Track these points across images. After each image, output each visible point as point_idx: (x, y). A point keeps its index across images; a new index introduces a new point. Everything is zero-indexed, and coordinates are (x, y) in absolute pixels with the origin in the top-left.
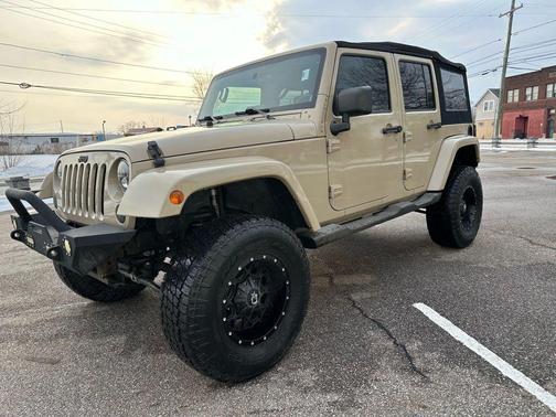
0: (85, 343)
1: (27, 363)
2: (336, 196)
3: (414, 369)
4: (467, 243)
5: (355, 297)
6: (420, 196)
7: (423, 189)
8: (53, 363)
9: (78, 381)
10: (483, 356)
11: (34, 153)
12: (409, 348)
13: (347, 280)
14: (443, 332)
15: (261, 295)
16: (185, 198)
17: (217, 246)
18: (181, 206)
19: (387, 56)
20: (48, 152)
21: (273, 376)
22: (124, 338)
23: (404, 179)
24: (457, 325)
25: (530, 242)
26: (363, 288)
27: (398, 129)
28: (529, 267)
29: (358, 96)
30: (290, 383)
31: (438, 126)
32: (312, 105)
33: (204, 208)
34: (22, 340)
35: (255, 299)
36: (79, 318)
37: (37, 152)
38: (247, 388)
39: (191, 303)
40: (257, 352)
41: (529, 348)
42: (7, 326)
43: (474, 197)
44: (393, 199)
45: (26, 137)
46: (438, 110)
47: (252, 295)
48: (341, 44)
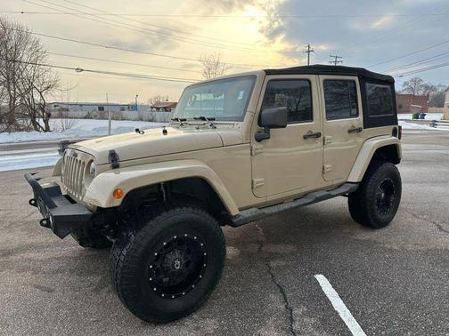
0: (74, 278)
1: (34, 289)
2: (257, 187)
3: (291, 329)
4: (383, 224)
5: (273, 264)
6: (340, 186)
7: (343, 180)
8: (50, 291)
9: (60, 307)
10: (349, 326)
11: (85, 118)
12: (295, 312)
13: (273, 248)
14: (327, 301)
15: (184, 262)
16: (124, 194)
17: (147, 228)
18: (121, 200)
19: (312, 78)
20: (96, 117)
21: (188, 322)
22: (100, 278)
23: (323, 173)
24: (341, 297)
25: (440, 228)
26: (282, 256)
27: (318, 135)
28: (426, 253)
29: (275, 115)
30: (197, 328)
31: (359, 130)
32: (241, 119)
33: (152, 194)
34: (35, 272)
35: (178, 265)
36: (75, 259)
37: (88, 117)
38: (167, 328)
39: (124, 267)
40: (175, 303)
41: (390, 324)
42: (30, 260)
43: (393, 187)
44: (310, 189)
45: (81, 105)
46: (361, 117)
47: (177, 262)
48: (268, 72)
